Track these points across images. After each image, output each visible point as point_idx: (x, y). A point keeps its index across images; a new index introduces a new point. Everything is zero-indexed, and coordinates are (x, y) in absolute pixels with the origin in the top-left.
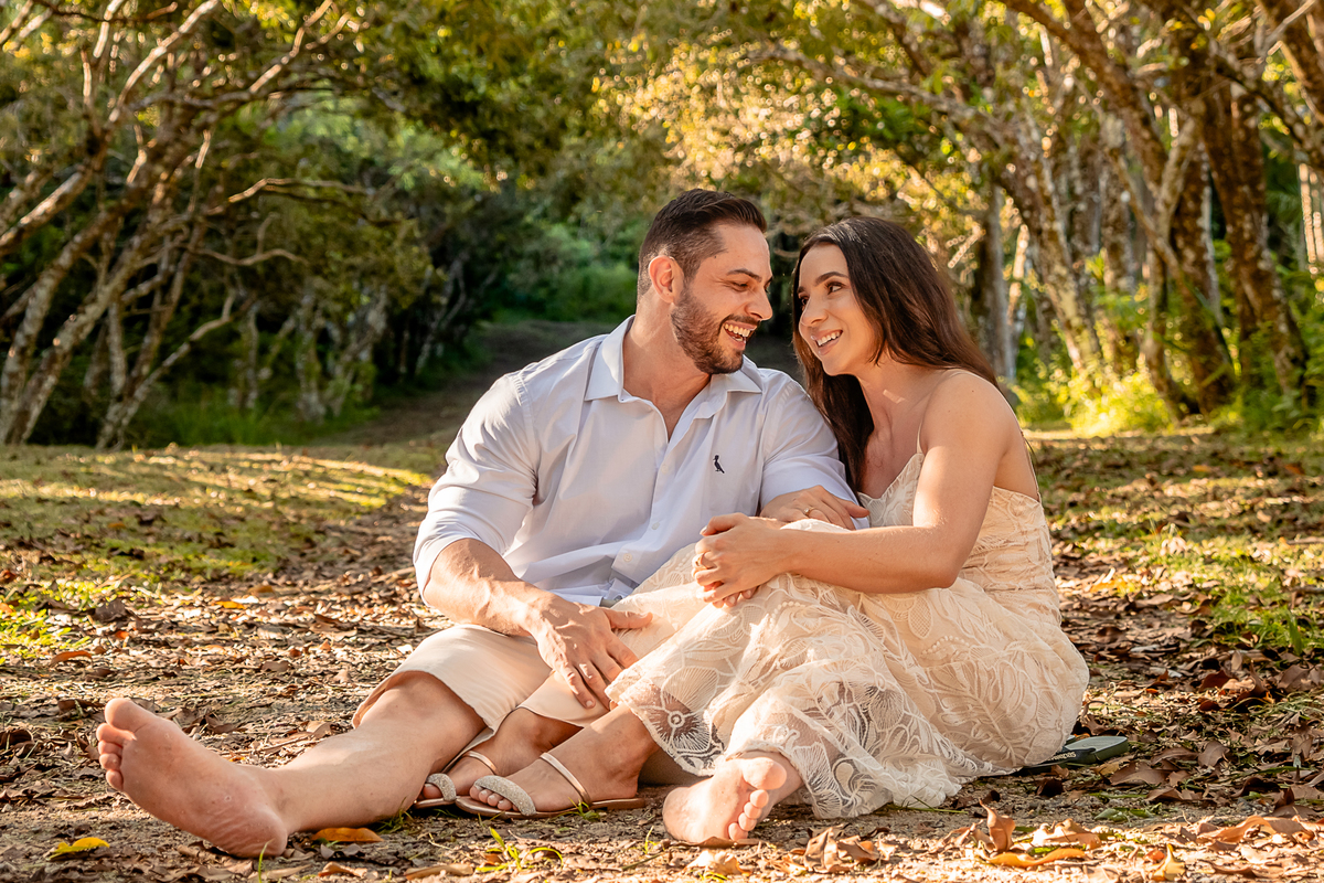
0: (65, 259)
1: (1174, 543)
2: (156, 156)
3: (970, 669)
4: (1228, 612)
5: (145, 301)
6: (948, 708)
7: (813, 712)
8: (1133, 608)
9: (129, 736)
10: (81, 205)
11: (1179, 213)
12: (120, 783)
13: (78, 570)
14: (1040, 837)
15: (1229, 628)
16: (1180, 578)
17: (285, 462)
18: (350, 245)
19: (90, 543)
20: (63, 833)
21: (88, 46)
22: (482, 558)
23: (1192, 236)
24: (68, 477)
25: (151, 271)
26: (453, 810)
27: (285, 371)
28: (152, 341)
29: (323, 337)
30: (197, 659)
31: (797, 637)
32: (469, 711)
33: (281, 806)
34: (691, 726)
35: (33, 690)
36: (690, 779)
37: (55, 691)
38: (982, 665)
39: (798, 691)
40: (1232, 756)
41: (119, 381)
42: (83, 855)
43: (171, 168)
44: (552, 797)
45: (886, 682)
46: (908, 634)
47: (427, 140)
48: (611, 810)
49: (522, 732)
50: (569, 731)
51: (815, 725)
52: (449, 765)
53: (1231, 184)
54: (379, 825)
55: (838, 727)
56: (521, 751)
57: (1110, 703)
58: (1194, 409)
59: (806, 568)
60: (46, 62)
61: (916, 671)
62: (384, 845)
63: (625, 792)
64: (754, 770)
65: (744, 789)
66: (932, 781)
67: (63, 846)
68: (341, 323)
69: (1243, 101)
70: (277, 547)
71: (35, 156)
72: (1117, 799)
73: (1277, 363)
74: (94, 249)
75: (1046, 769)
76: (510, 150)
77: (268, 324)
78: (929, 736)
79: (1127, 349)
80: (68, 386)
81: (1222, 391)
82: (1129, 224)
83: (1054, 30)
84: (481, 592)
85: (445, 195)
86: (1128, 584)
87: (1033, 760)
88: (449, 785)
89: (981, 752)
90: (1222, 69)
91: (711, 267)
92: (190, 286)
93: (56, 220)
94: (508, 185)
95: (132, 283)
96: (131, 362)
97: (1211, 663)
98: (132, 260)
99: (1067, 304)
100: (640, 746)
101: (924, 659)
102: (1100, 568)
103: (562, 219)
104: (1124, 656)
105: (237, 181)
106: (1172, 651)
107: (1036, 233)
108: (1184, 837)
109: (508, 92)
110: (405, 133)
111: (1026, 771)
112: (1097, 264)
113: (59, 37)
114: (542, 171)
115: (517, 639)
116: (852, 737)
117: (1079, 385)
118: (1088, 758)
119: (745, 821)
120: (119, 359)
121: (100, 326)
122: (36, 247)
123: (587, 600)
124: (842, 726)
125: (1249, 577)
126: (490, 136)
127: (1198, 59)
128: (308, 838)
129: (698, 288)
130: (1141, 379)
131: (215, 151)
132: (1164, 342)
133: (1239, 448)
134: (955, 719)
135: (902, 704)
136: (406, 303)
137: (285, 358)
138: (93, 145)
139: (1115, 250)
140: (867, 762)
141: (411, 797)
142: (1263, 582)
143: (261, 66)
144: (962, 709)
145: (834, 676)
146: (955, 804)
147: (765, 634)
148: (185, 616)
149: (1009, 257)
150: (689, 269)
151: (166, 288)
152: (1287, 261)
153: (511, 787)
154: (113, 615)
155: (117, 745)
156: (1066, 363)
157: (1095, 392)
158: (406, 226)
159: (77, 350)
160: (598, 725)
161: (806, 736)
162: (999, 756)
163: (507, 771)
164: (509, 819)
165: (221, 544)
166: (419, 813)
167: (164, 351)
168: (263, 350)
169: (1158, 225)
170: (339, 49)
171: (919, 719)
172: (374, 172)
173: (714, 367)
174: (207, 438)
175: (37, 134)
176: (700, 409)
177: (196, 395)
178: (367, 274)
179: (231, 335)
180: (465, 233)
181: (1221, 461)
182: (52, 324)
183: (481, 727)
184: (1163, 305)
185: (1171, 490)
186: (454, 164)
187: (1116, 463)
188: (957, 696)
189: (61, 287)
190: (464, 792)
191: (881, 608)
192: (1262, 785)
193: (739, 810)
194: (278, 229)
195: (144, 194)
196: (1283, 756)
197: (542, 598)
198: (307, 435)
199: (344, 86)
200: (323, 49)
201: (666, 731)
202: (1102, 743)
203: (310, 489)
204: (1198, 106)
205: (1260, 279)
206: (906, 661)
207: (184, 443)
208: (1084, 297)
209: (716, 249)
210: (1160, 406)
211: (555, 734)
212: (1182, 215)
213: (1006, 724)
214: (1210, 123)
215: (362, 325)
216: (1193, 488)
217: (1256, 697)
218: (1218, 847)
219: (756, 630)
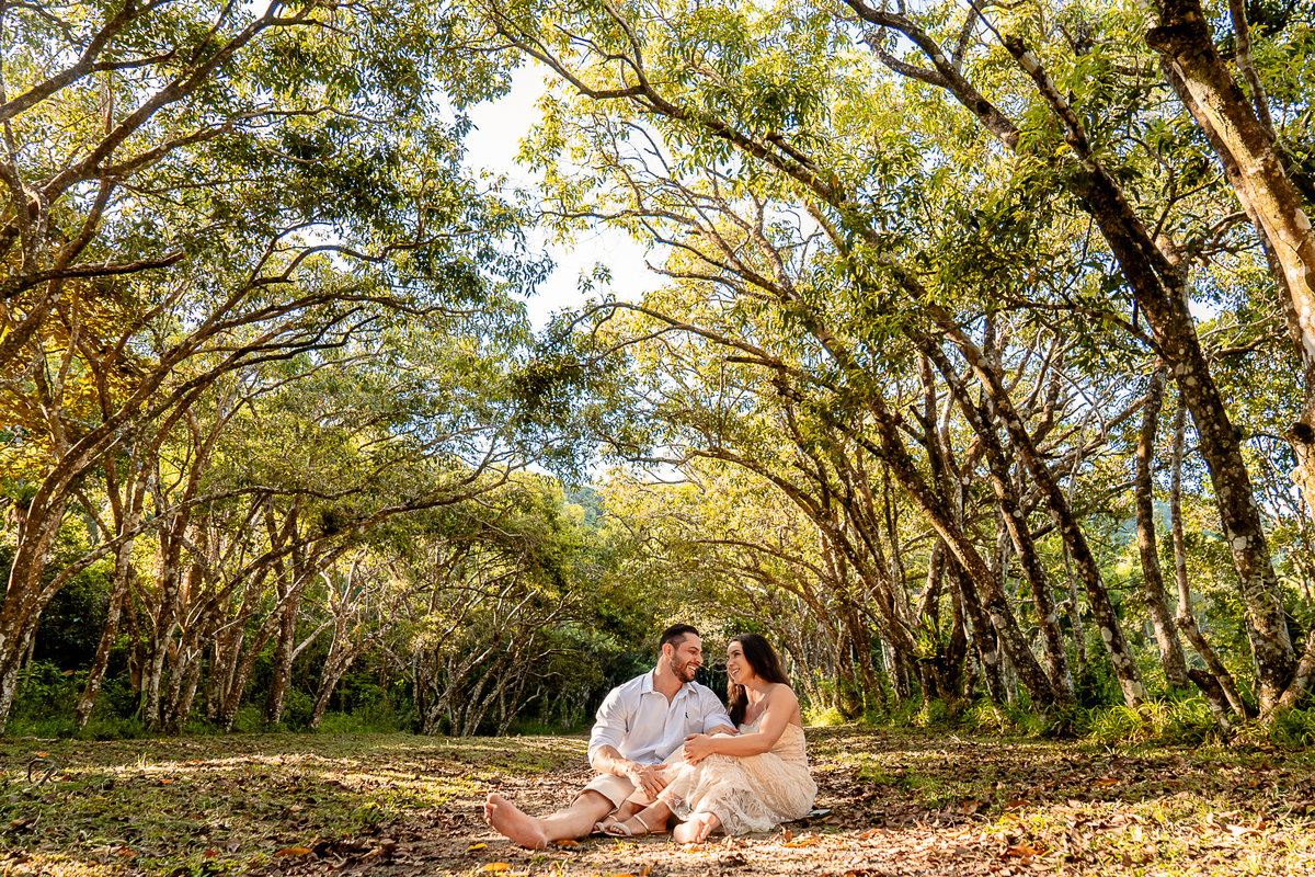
0: (487, 676)
1: (845, 754)
2: (515, 642)
3: (776, 785)
4: (863, 773)
5: (512, 689)
6: (769, 798)
7: (724, 799)
8: (832, 774)
9: (495, 806)
10: (492, 658)
11: (843, 654)
12: (491, 822)
13: (486, 770)
14: (801, 838)
15: (864, 778)
16: (847, 765)
17: (556, 740)
18: (578, 671)
19: (489, 762)
20: (473, 843)
21: (495, 606)
22: (610, 751)
23: (848, 661)
24: (484, 743)
25: (514, 679)
26: (602, 835)
27: (557, 713)
28: (514, 702)
29: (569, 701)
30: (522, 794)
31: (717, 773)
32: (610, 802)
33: (545, 832)
34: (682, 804)
35: (467, 804)
36: (682, 822)
37: (474, 804)
38: (779, 783)
39: (719, 791)
40: (866, 815)
41: (503, 716)
42: (478, 850)
43: (521, 646)
44: (637, 830)
45: (749, 789)
46: (755, 772)
47: (603, 636)
48: (657, 835)
49: (627, 808)
50: (643, 808)
51: (724, 803)
52: (602, 820)
53: (859, 643)
54: (579, 840)
55: (733, 804)
56: (627, 815)
57: (825, 801)
58: (851, 718)
59: (721, 751)
60: (482, 612)
61: (757, 784)
62: (579, 846)
63: (662, 829)
64: (705, 818)
65: (702, 824)
66: (765, 823)
67: (472, 847)
68: (575, 696)
69: (861, 616)
70: (551, 764)
71: (478, 642)
72: (827, 828)
73: (877, 701)
74: (496, 672)
75: (804, 820)
76: (629, 638)
77: (551, 697)
78: (763, 807)
79: (828, 698)
80: (487, 718)
81: (859, 711)
82: (828, 657)
83: (800, 595)
84: (612, 763)
85: (609, 654)
86: (830, 767)
87: (798, 817)
88: (602, 826)
89: (780, 814)
90: (854, 604)
91: (683, 646)
92: (526, 684)
93: (484, 663)
94: (628, 650)
95: (508, 683)
96: (507, 709)
97: (858, 789)
98: (508, 676)
99: (808, 684)
100: (666, 813)
101: (760, 781)
102: (821, 763)
103: (645, 662)
104: (829, 788)
105: (542, 650)
106: (845, 787)
107: (797, 661)
108: (849, 837)
109: (628, 619)
110: (596, 634)
111: (796, 821)
112: (817, 671)
113: (486, 604)
114: (639, 644)
115: (624, 779)
116: (737, 807)
117: (813, 711)
118: (817, 816)
119: (703, 835)
120: (503, 709)
121: (498, 697)
122: (478, 672)
123: (646, 764)
124: (734, 803)
125: (870, 763)
126: (622, 634)
127: (846, 602)
128: (555, 843)
129: (679, 653)
130: (834, 709)
131: (535, 640)
132: (840, 696)
133: (865, 728)
134: (772, 802)
135: (754, 796)
136: (596, 689)
137: (557, 708)
138: (496, 638)
139: (823, 666)
140: (743, 816)
141: (589, 831)
142: (875, 765)
143: (549, 612)
144: (773, 799)
145: (731, 786)
146: (773, 831)
147: (706, 773)
148: (519, 783)
149: (790, 671)
150: (676, 648)
151: (519, 685)
152: (879, 670)
153: (623, 826)
154: (496, 782)
155: (491, 810)
156: (809, 704)
157: (818, 713)
158: (595, 664)
159: (490, 705)
160: (652, 806)
161: (722, 807)
162: (787, 816)
163: (622, 821)
164: (623, 837)
165: (533, 763)
166: (592, 836)
167: (518, 706)
168: (550, 705)
169: (836, 658)
170: (574, 606)
171: (759, 801)
172: (585, 646)
173: (685, 680)
174: (531, 734)
175: (479, 635)
176: (680, 695)
177: (528, 720)
178: (583, 680)
179: (539, 700)
180: (615, 666)
181: (859, 731)
182: (482, 697)
183: (613, 806)
184: (839, 684)
185: (844, 741)
186: (612, 644)
187: (825, 733)
188: (772, 794)
189: (485, 684)
190: (608, 828)
191: (746, 762)
192: (877, 822)
193: (700, 832)
194: (554, 666)
195: (512, 654)
196: (883, 814)
197: (632, 763)
198: (563, 732)
199: (576, 618)
200: (569, 606)
201: (674, 806)
202: (822, 812)
203: (563, 747)
204: (847, 618)
205: (869, 673)
206: (754, 781)
207: (523, 735)
208: (813, 682)
209: (685, 640)
210: (840, 718)
211: (638, 808)
212: (844, 654)
213: (789, 804)
214: (851, 623)
215: (582, 697)
216: (850, 740)
217: (873, 797)
218: (861, 839)
219: (703, 772)
